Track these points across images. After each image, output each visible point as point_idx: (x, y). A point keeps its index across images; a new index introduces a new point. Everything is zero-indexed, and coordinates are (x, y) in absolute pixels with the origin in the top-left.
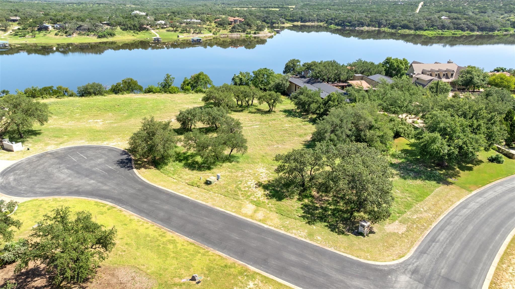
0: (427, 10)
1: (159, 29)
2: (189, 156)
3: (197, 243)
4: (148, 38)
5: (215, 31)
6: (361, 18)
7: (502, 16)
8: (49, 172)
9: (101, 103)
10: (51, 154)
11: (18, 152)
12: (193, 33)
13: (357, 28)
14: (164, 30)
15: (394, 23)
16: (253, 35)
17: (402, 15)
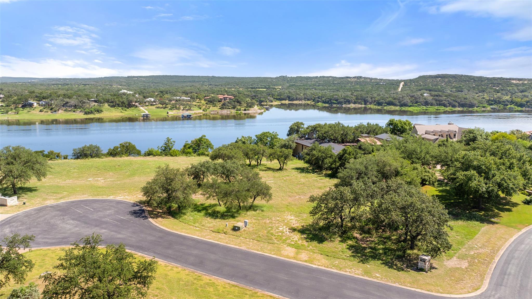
0: (408, 88)
1: (148, 106)
2: (207, 206)
3: (241, 285)
4: (137, 115)
5: (205, 108)
6: (347, 96)
7: (477, 95)
8: (51, 223)
9: (99, 164)
10: (51, 207)
11: (12, 206)
12: (183, 110)
13: (344, 106)
14: (153, 107)
15: (379, 101)
16: (243, 112)
17: (386, 93)
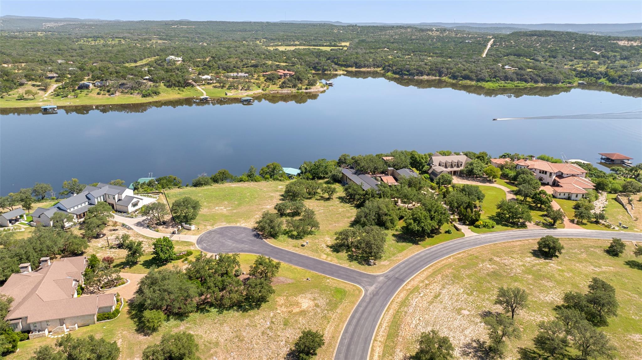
0: (494, 52)
1: (204, 84)
2: (289, 231)
4: (193, 95)
5: (264, 87)
6: (420, 66)
12: (241, 90)
13: (416, 77)
14: (210, 87)
15: (455, 73)
16: (304, 91)
17: (465, 61)
